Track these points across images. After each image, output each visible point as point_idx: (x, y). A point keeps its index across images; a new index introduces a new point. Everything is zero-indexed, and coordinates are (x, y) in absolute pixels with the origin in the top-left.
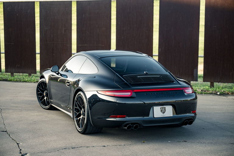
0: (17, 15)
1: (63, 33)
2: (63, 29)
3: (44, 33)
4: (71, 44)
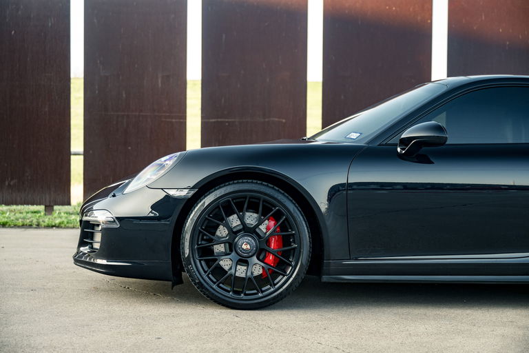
0: (13, 32)
1: (160, 85)
2: (160, 75)
3: (97, 87)
4: (184, 117)
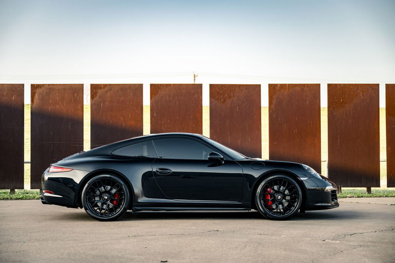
1: (70, 128)
2: (70, 123)
3: (38, 130)
4: (82, 144)
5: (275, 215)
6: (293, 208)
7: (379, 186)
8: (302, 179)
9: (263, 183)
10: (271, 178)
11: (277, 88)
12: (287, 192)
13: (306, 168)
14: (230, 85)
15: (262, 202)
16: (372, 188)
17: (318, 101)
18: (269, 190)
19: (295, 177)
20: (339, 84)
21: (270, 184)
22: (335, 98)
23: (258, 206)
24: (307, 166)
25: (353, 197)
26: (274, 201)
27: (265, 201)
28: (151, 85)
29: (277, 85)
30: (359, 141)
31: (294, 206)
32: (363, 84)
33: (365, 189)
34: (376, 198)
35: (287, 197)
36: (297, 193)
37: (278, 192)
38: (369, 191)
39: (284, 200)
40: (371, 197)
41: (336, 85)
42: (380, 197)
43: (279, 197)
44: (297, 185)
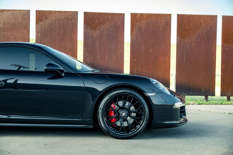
5: (119, 134)
6: (138, 126)
7: (214, 95)
8: (150, 94)
9: (106, 98)
10: (115, 93)
11: (138, 16)
12: (132, 108)
13: (154, 83)
14: (100, 13)
15: (105, 119)
16: (209, 97)
17: (169, 28)
18: (113, 106)
19: (142, 93)
20: (186, 15)
21: (115, 100)
22: (183, 25)
23: (100, 123)
24: (156, 81)
25: (195, 104)
26: (118, 118)
27: (108, 118)
28: (37, 11)
29: (137, 14)
30: (200, 60)
31: (139, 124)
32: (205, 15)
33: (204, 97)
34: (213, 105)
35: (132, 114)
36: (143, 109)
37: (122, 108)
38: (206, 99)
39: (129, 118)
40: (209, 104)
41: (184, 15)
42: (216, 104)
43: (124, 114)
44: (143, 101)
